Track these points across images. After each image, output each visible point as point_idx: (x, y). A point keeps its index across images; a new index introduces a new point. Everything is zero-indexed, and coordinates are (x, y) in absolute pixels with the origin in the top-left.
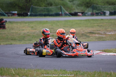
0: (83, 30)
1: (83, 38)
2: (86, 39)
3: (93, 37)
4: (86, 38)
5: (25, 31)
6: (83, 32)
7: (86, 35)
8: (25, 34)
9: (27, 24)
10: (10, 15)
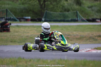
0: (92, 34)
1: (90, 41)
2: (93, 42)
4: (94, 41)
5: (29, 34)
6: (92, 36)
7: (93, 38)
8: (27, 36)
9: (35, 28)
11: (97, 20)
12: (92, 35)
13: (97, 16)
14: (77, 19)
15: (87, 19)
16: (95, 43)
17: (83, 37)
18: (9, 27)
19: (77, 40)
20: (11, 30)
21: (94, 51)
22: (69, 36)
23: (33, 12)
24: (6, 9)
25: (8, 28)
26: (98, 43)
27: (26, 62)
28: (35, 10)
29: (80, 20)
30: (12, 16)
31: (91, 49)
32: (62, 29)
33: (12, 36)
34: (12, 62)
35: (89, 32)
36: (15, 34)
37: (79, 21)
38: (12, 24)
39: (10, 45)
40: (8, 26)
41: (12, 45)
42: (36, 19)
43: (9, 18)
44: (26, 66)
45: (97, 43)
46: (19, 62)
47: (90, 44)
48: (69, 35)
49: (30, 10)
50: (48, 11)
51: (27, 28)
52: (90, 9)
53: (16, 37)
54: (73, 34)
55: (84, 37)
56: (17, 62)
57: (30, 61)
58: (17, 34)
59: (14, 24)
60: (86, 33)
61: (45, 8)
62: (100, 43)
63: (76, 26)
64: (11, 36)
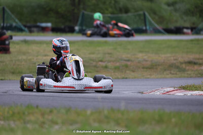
0: (175, 58)
1: (171, 73)
2: (176, 74)
3: (192, 71)
4: (178, 73)
5: (49, 59)
6: (175, 62)
7: (178, 67)
10: (35, 29)
11: (185, 30)
12: (175, 60)
13: (185, 21)
14: (144, 28)
15: (165, 27)
16: (180, 77)
17: (156, 65)
18: (9, 44)
19: (145, 70)
20: (11, 50)
21: (180, 92)
22: (129, 63)
23: (57, 13)
24: (1, 7)
25: (7, 46)
26: (188, 77)
27: (43, 115)
28: (60, 10)
29: (151, 29)
30: (15, 21)
31: (172, 89)
32: (115, 49)
33: (14, 62)
34: (14, 114)
35: (169, 55)
36: (20, 58)
37: (149, 31)
38: (15, 38)
39: (10, 80)
40: (7, 42)
41: (14, 80)
42: (63, 27)
43: (8, 25)
44: (44, 123)
45: (184, 77)
46: (29, 114)
47: (171, 78)
48: (128, 60)
49: (51, 10)
50: (86, 12)
51: (45, 45)
52: (172, 8)
53: (23, 63)
54: (138, 58)
55: (159, 65)
56: (24, 114)
57: (51, 112)
58: (24, 57)
59: (17, 38)
60: (163, 56)
61: (81, 6)
62: (191, 77)
63: (142, 41)
64: (12, 61)
